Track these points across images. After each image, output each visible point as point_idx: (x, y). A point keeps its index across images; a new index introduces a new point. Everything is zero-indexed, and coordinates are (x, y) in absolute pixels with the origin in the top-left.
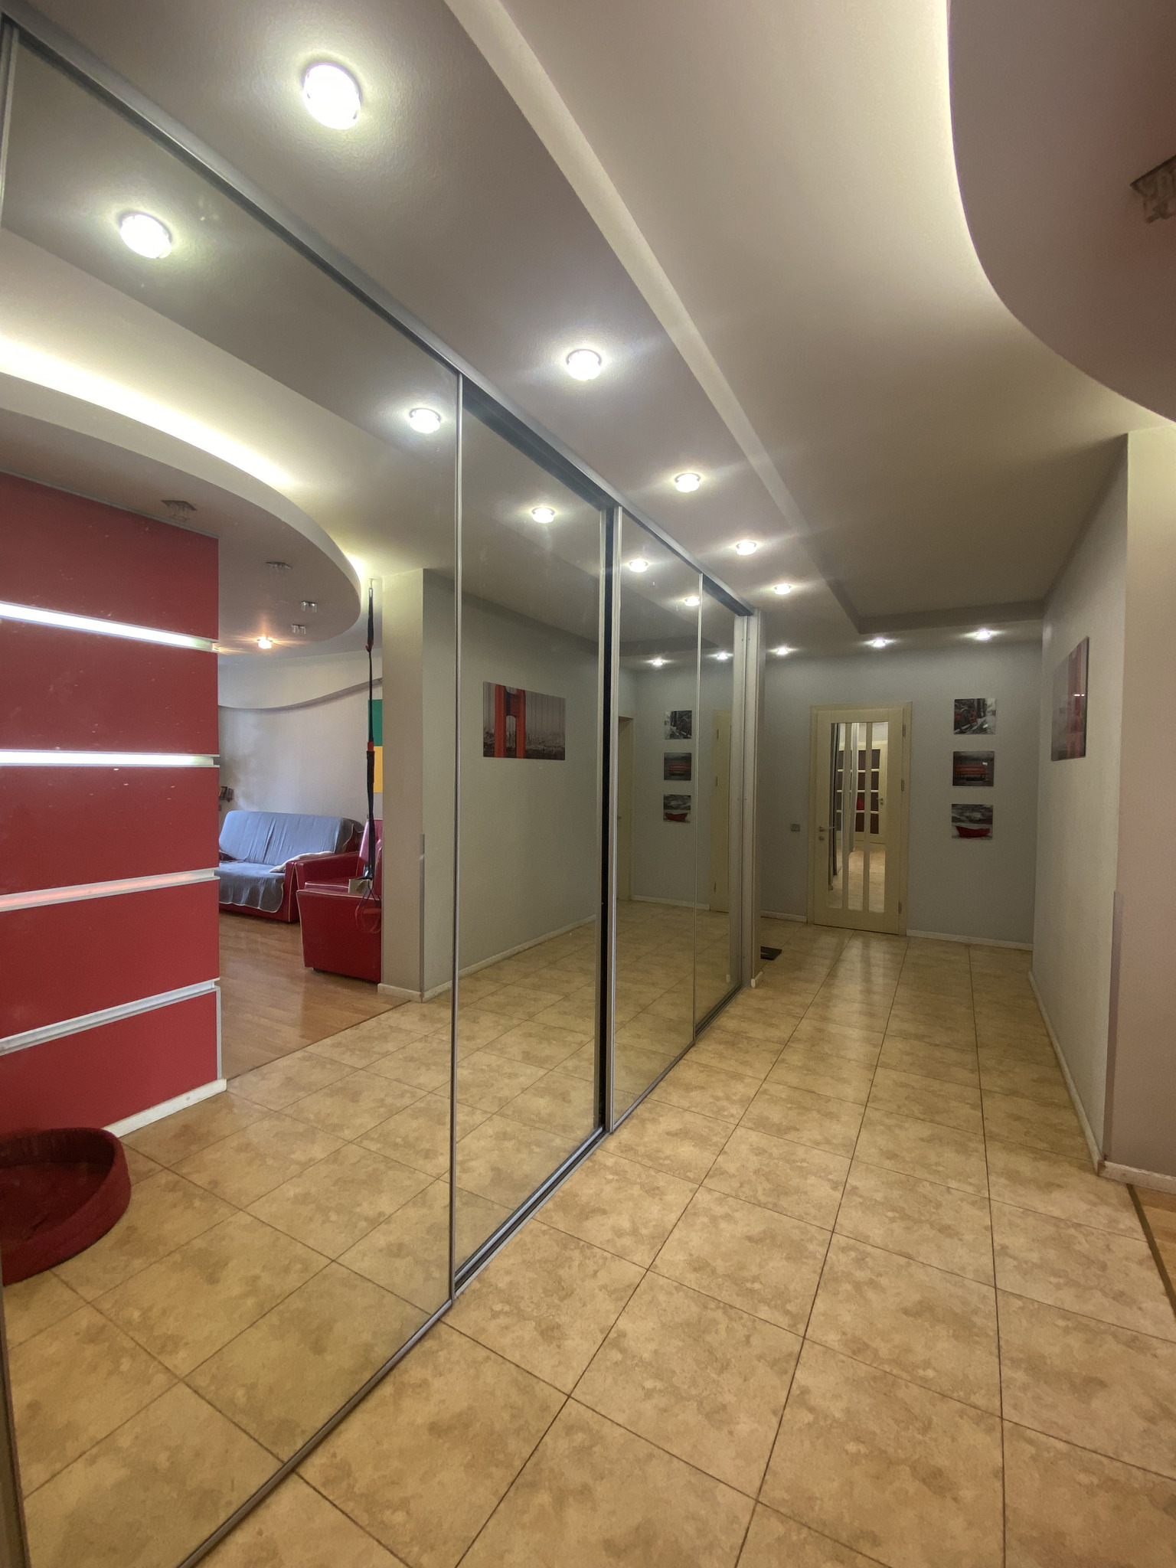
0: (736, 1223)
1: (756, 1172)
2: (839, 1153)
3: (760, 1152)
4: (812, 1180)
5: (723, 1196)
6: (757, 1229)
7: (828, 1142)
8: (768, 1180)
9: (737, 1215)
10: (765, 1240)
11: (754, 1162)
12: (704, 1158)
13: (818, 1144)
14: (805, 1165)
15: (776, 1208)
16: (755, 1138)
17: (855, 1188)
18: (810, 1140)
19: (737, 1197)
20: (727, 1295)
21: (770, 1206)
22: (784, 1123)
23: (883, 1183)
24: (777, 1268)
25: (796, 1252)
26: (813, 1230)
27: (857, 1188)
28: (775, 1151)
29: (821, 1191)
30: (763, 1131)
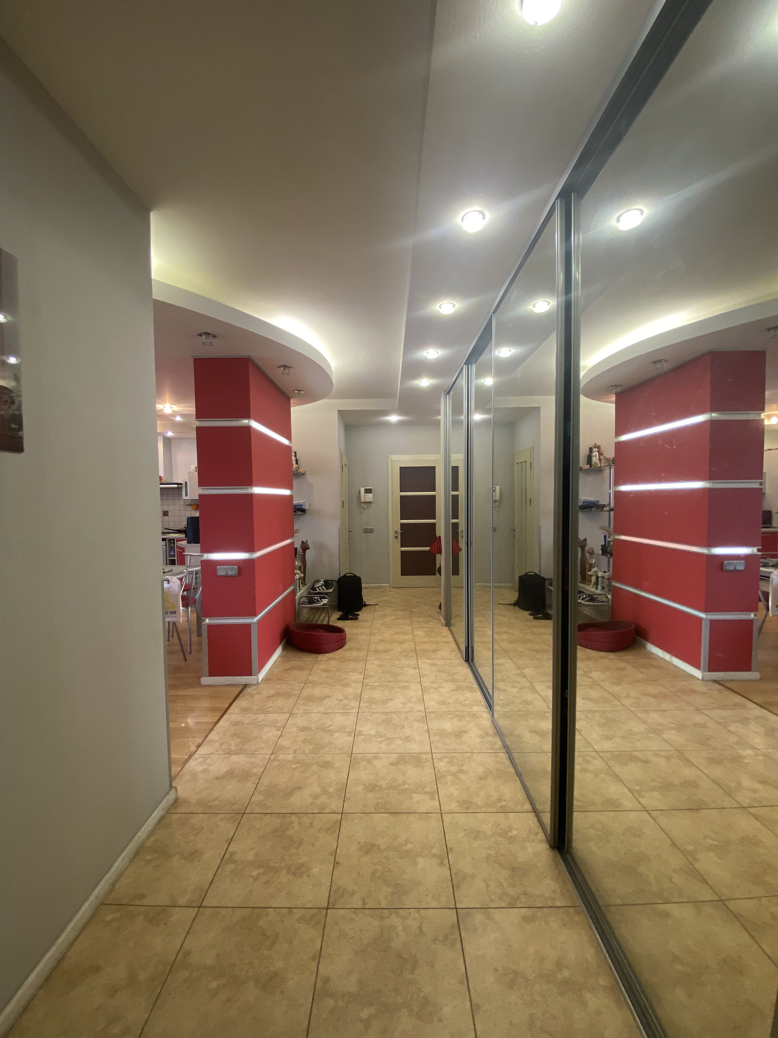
0: (400, 703)
1: (403, 727)
2: (360, 755)
3: (408, 739)
4: (373, 732)
5: (412, 711)
6: (390, 703)
7: (369, 761)
8: (396, 725)
9: (401, 706)
10: (385, 702)
11: (407, 732)
12: (434, 725)
13: (374, 757)
14: (379, 740)
15: (387, 713)
16: (415, 748)
17: (349, 735)
18: (381, 759)
19: (406, 712)
20: (391, 684)
21: (389, 713)
22: (402, 766)
23: (333, 744)
24: (377, 695)
25: (372, 701)
26: (367, 710)
27: (348, 736)
28: (399, 742)
29: (367, 728)
30: (413, 754)
